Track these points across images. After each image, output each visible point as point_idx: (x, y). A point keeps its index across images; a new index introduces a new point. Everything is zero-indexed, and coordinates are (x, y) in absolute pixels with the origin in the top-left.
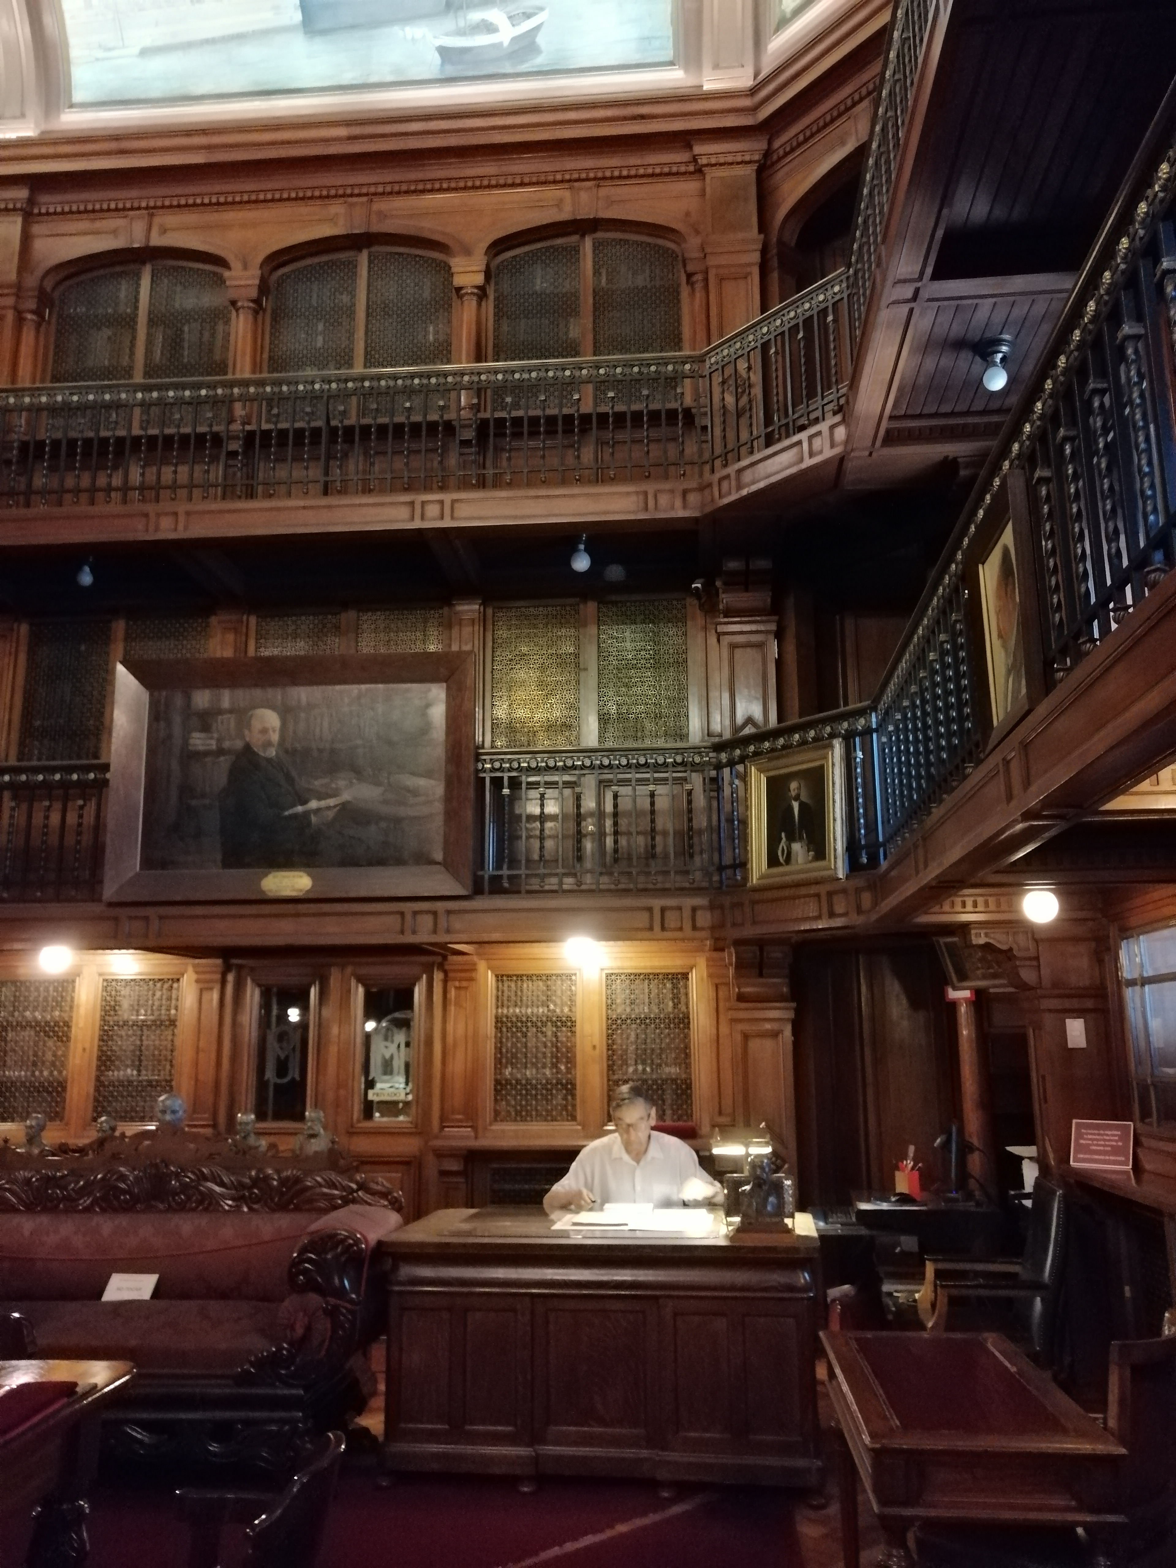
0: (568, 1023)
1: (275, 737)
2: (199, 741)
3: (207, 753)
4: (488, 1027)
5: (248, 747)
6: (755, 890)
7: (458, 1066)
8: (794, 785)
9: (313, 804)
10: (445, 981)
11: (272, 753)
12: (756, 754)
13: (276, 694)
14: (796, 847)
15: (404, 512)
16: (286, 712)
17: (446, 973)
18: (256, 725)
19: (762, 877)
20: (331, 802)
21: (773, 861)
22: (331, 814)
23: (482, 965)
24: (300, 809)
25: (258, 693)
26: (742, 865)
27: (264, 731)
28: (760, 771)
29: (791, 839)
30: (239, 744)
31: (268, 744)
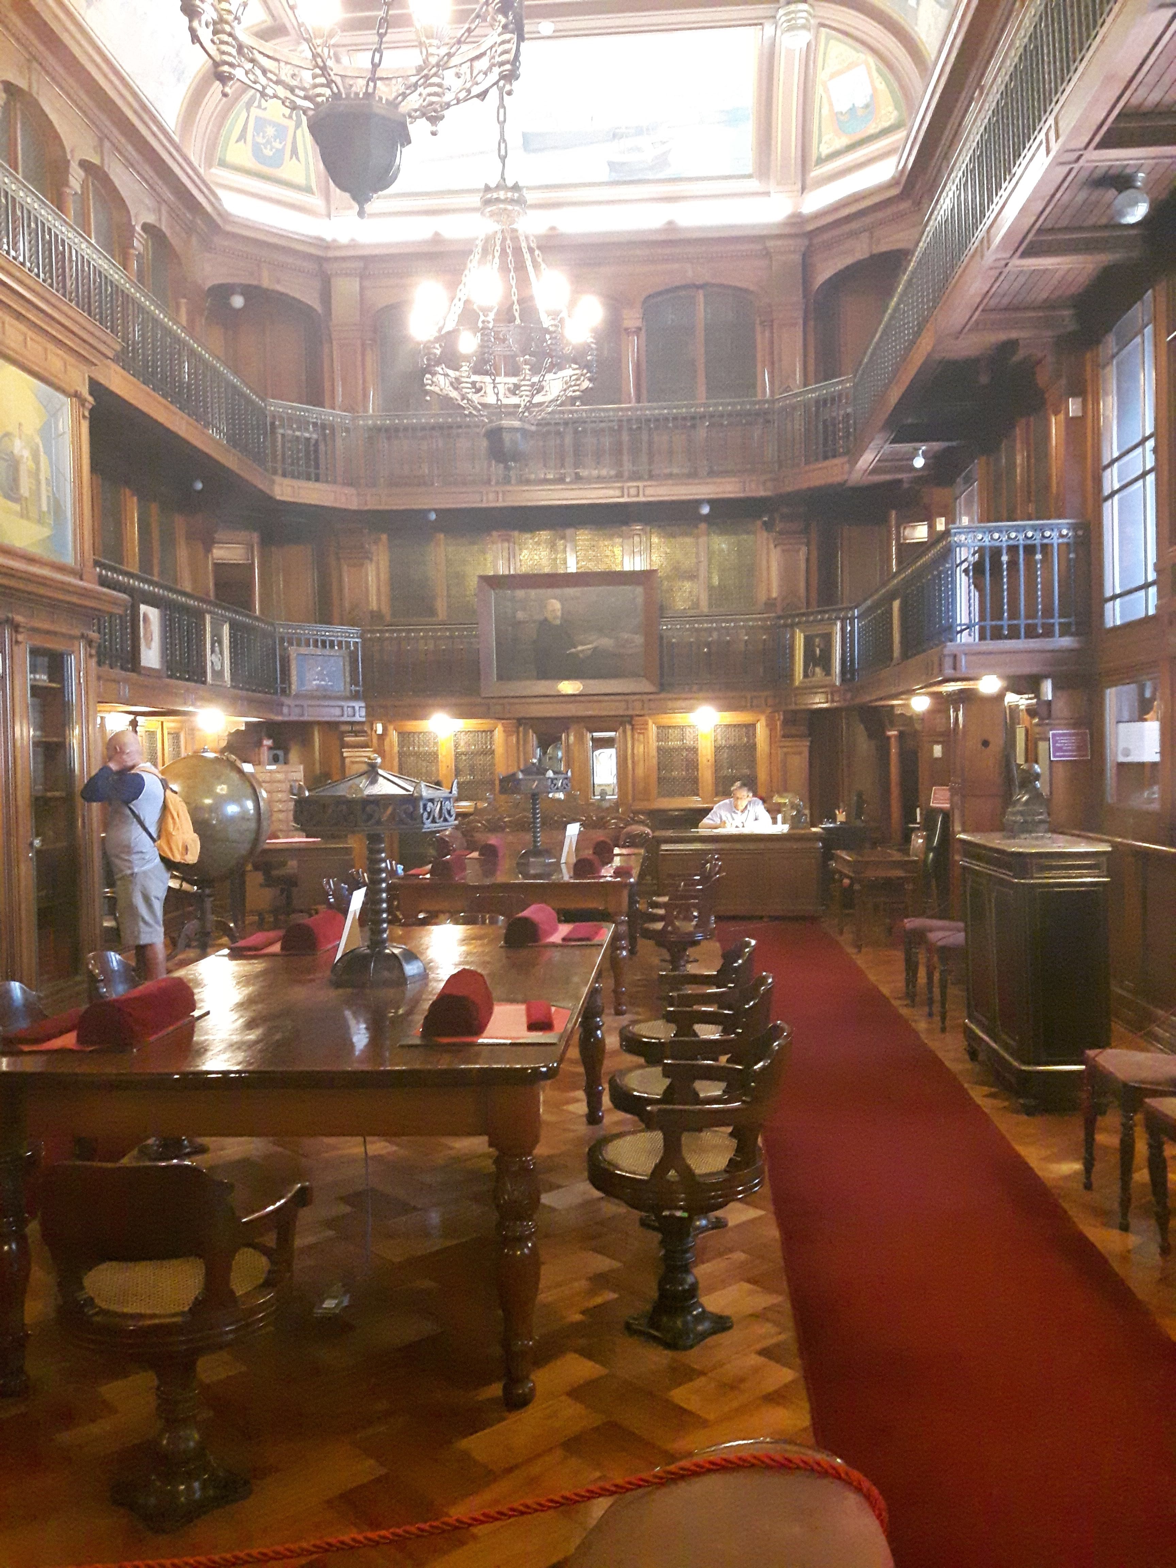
0: (694, 750)
1: (559, 614)
2: (520, 615)
3: (524, 622)
4: (654, 753)
5: (546, 620)
6: (797, 688)
7: (640, 771)
8: (817, 640)
9: (580, 648)
10: (633, 729)
11: (558, 622)
12: (799, 623)
13: (558, 591)
14: (818, 670)
15: (618, 493)
16: (562, 600)
17: (633, 725)
18: (550, 608)
19: (801, 683)
20: (589, 646)
21: (806, 675)
22: (589, 652)
23: (650, 722)
24: (573, 650)
25: (550, 591)
26: (791, 676)
27: (554, 611)
28: (801, 631)
29: (814, 666)
30: (542, 618)
31: (555, 618)
